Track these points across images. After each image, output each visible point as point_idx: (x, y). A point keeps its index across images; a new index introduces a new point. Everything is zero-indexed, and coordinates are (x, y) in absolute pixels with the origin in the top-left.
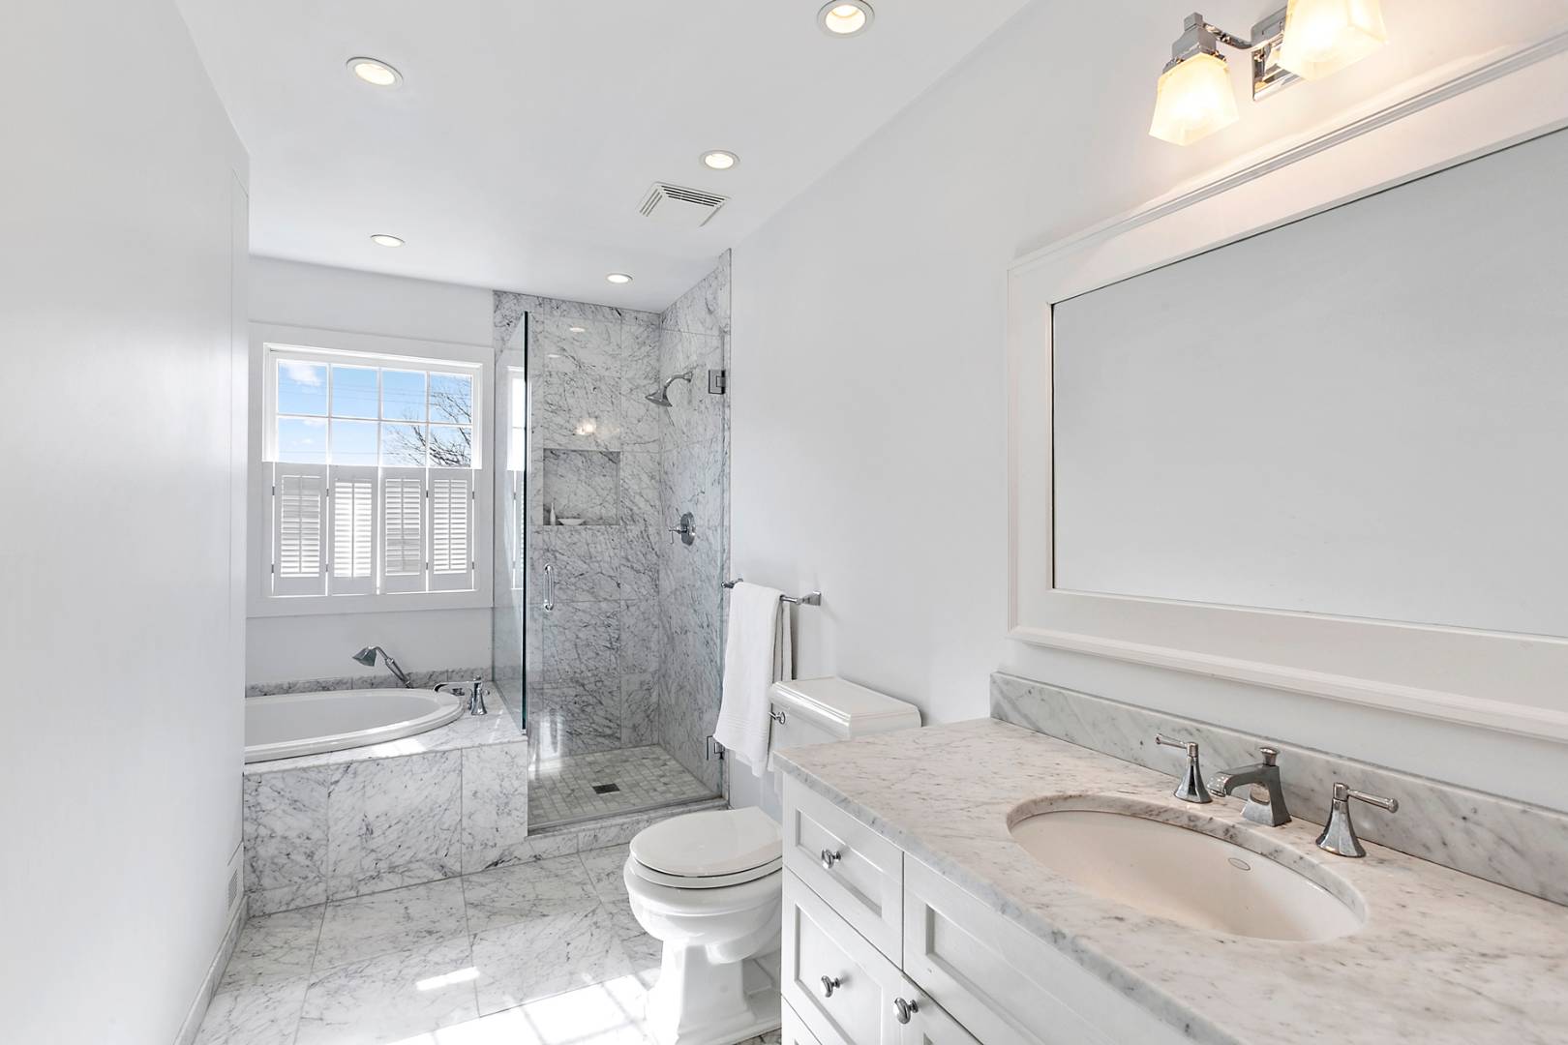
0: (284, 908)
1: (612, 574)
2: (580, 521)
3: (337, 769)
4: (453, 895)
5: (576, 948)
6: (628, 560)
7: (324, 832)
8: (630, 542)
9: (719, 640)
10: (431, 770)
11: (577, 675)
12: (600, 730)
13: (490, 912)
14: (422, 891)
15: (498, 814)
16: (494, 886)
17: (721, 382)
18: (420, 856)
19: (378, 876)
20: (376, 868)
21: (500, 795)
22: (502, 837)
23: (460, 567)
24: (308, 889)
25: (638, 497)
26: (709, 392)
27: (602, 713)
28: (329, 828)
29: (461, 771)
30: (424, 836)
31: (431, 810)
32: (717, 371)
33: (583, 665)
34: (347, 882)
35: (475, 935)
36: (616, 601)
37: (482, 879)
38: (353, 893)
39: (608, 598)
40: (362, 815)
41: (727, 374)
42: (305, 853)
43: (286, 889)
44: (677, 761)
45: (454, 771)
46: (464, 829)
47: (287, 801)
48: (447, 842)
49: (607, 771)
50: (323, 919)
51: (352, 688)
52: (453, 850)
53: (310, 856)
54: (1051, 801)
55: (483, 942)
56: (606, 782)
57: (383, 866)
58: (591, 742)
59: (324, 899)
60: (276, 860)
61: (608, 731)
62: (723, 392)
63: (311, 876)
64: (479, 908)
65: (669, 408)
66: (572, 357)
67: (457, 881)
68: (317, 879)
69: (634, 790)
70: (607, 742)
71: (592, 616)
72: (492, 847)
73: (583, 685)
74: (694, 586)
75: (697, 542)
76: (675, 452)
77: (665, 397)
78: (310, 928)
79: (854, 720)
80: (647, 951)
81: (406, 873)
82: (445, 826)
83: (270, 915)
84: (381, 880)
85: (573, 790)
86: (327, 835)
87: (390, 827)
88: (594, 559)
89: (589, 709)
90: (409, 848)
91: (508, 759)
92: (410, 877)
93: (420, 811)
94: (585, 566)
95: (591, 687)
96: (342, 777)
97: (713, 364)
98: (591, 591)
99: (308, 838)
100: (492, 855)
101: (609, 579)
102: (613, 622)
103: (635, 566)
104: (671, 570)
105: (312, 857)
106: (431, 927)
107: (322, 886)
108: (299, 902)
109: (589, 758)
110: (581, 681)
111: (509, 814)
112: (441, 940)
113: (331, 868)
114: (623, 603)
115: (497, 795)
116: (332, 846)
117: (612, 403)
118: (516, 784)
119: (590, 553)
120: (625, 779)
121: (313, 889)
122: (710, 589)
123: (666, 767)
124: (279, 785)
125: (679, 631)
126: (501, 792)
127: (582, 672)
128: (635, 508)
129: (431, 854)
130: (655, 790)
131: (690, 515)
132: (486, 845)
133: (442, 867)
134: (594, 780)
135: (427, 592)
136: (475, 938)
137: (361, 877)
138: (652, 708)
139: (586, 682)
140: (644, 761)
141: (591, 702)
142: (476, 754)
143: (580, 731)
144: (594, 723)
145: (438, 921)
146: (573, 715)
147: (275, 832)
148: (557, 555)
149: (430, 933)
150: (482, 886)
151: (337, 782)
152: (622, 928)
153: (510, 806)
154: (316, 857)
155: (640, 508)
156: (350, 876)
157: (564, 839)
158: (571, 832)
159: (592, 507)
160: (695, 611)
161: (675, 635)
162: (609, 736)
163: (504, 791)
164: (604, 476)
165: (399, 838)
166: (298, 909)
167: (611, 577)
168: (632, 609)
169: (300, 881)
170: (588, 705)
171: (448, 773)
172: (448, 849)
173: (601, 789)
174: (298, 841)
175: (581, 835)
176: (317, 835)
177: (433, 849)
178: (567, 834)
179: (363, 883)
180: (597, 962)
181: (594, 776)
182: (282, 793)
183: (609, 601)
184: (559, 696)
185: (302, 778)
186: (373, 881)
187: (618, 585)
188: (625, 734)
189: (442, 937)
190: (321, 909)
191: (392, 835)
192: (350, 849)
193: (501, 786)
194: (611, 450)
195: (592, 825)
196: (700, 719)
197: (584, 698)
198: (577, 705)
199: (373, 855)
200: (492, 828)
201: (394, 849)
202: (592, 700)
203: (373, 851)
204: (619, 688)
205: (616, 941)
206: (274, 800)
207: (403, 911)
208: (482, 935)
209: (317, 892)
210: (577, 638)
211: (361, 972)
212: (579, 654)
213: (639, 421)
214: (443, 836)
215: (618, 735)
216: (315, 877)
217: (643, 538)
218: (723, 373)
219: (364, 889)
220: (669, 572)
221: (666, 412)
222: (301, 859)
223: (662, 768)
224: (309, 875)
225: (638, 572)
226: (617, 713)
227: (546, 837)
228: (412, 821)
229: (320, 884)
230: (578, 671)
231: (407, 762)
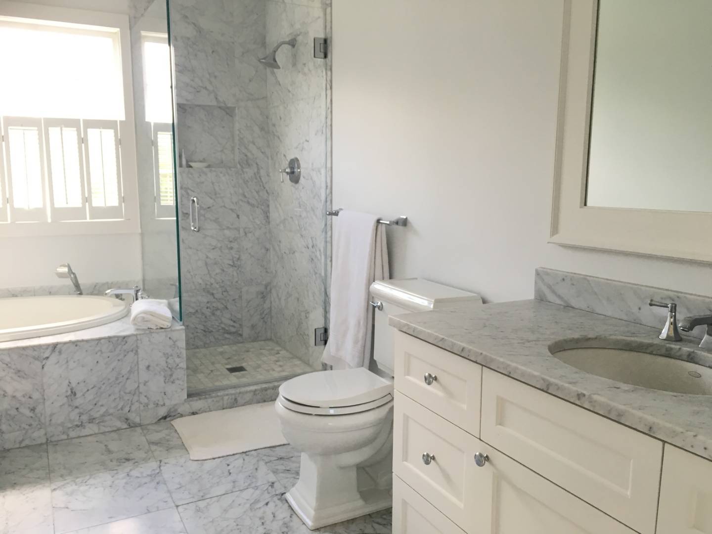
0: (17, 446)
1: (233, 207)
2: (205, 164)
3: (47, 349)
4: (138, 437)
5: (234, 467)
6: (245, 197)
7: (41, 393)
8: (246, 182)
9: (323, 257)
10: (115, 350)
11: (208, 287)
12: (227, 328)
13: (167, 447)
14: (114, 435)
15: (165, 382)
16: (167, 432)
17: (324, 47)
18: (111, 411)
19: (81, 425)
20: (79, 419)
21: (167, 369)
22: (168, 399)
23: (113, 200)
24: (33, 433)
25: (251, 145)
26: (315, 57)
27: (228, 316)
28: (44, 391)
29: (137, 351)
30: (113, 397)
31: (117, 379)
32: (320, 39)
33: (212, 279)
34: (60, 429)
35: (161, 461)
36: (236, 229)
37: (156, 427)
38: (65, 437)
39: (231, 227)
40: (67, 382)
41: (328, 42)
42: (29, 408)
43: (17, 433)
44: (287, 351)
45: (132, 351)
46: (141, 393)
47: (12, 370)
48: (130, 402)
49: (235, 358)
50: (47, 452)
51: (35, 295)
52: (133, 408)
53: (33, 410)
54: (577, 341)
55: (167, 465)
56: (235, 365)
57: (85, 418)
58: (220, 338)
59: (44, 441)
60: (9, 412)
61: (233, 330)
62: (326, 56)
63: (35, 424)
64: (159, 445)
65: (275, 70)
66: (194, 24)
67: (139, 430)
68: (39, 426)
69: (258, 370)
70: (232, 338)
71: (218, 240)
72: (162, 406)
73: (213, 294)
74: (301, 216)
75: (302, 180)
76: (281, 108)
77: (275, 60)
78: (41, 457)
79: (438, 302)
80: (285, 468)
81: (101, 424)
82: (127, 391)
83: (9, 450)
84: (84, 428)
85: (212, 371)
86: (43, 395)
87: (88, 390)
88: (218, 195)
89: (218, 313)
90: (102, 406)
91: (171, 343)
92: (104, 426)
93: (109, 379)
94: (212, 201)
95: (218, 296)
96: (51, 354)
97: (317, 31)
98: (216, 221)
99: (30, 398)
100: (162, 412)
101: (230, 211)
102: (235, 245)
103: (250, 201)
104: (280, 204)
105: (34, 411)
106: (126, 456)
107: (42, 432)
108: (27, 442)
109: (220, 349)
110: (211, 291)
111: (173, 382)
112: (136, 464)
113: (48, 419)
114: (242, 231)
115: (164, 369)
116: (48, 403)
117: (228, 65)
118: (178, 360)
119: (215, 189)
120: (250, 363)
121: (36, 434)
122: (314, 217)
123: (279, 355)
124: (7, 359)
125: (287, 252)
126: (167, 367)
127: (212, 284)
128: (249, 154)
129: (118, 410)
130: (274, 370)
131: (297, 160)
132: (158, 404)
133: (127, 419)
134: (227, 364)
135: (88, 220)
136: (160, 463)
137: (70, 425)
138: (265, 313)
139: (214, 292)
140: (262, 351)
141: (219, 307)
142: (148, 339)
143: (211, 329)
144: (222, 323)
145: (131, 453)
146: (206, 317)
147: (6, 393)
148: (189, 191)
149: (128, 460)
150: (157, 432)
151: (47, 358)
152: (265, 455)
153: (174, 377)
154: (37, 411)
155: (253, 155)
156: (62, 424)
157: (213, 401)
158: (218, 396)
159: (214, 153)
160: (302, 236)
161: (284, 255)
162: (234, 333)
163: (169, 366)
164: (223, 127)
165: (95, 398)
166: (27, 447)
167: (231, 210)
168: (250, 235)
169: (27, 427)
170: (217, 309)
171: (128, 352)
172: (130, 407)
173: (232, 370)
174: (23, 399)
175: (226, 398)
176: (36, 395)
177: (119, 407)
178: (215, 397)
179: (71, 429)
180: (251, 475)
181: (226, 362)
182: (9, 365)
183: (231, 229)
184: (194, 302)
185: (23, 354)
186: (78, 429)
187: (238, 216)
188: (246, 332)
189: (137, 462)
190: (45, 446)
191: (90, 396)
192: (61, 406)
193: (167, 362)
194: (229, 105)
195: (232, 391)
196: (307, 318)
197: (214, 305)
198: (208, 309)
199: (77, 411)
200: (161, 392)
201: (91, 407)
202: (220, 306)
203: (77, 407)
204: (240, 297)
205: (262, 463)
206: (4, 370)
207: (104, 447)
208: (166, 461)
209: (39, 436)
210: (207, 257)
211: (86, 482)
212: (209, 271)
213: (250, 81)
214: (126, 398)
215: (240, 332)
216: (37, 425)
217: (256, 179)
218: (325, 41)
219: (72, 434)
220: (278, 206)
221: (273, 73)
222: (28, 413)
223: (277, 356)
224: (33, 423)
225: (253, 206)
226: (239, 316)
227: (200, 399)
228: (103, 387)
229: (42, 430)
230: (209, 283)
231: (97, 344)
